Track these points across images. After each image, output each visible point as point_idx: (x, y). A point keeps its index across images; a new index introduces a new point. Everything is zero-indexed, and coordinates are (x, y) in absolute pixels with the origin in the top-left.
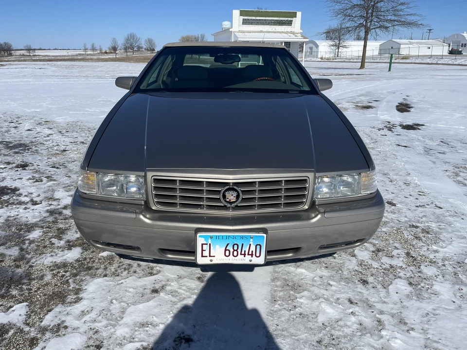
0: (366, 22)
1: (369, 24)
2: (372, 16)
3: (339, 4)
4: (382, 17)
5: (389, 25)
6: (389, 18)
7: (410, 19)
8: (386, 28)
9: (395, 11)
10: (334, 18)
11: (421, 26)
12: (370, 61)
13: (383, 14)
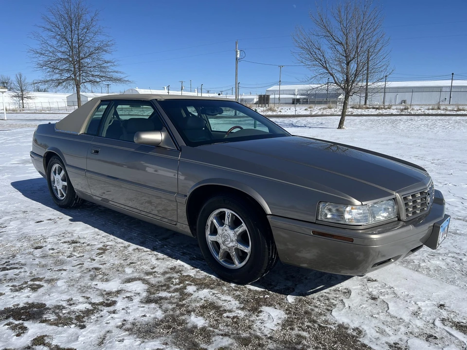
0: (75, 76)
1: (78, 78)
2: (80, 71)
3: (44, 56)
4: (88, 72)
5: (98, 80)
6: (96, 74)
7: (115, 75)
8: (97, 82)
9: (100, 67)
10: (39, 69)
11: (127, 82)
12: (64, 112)
13: (89, 69)
